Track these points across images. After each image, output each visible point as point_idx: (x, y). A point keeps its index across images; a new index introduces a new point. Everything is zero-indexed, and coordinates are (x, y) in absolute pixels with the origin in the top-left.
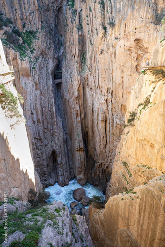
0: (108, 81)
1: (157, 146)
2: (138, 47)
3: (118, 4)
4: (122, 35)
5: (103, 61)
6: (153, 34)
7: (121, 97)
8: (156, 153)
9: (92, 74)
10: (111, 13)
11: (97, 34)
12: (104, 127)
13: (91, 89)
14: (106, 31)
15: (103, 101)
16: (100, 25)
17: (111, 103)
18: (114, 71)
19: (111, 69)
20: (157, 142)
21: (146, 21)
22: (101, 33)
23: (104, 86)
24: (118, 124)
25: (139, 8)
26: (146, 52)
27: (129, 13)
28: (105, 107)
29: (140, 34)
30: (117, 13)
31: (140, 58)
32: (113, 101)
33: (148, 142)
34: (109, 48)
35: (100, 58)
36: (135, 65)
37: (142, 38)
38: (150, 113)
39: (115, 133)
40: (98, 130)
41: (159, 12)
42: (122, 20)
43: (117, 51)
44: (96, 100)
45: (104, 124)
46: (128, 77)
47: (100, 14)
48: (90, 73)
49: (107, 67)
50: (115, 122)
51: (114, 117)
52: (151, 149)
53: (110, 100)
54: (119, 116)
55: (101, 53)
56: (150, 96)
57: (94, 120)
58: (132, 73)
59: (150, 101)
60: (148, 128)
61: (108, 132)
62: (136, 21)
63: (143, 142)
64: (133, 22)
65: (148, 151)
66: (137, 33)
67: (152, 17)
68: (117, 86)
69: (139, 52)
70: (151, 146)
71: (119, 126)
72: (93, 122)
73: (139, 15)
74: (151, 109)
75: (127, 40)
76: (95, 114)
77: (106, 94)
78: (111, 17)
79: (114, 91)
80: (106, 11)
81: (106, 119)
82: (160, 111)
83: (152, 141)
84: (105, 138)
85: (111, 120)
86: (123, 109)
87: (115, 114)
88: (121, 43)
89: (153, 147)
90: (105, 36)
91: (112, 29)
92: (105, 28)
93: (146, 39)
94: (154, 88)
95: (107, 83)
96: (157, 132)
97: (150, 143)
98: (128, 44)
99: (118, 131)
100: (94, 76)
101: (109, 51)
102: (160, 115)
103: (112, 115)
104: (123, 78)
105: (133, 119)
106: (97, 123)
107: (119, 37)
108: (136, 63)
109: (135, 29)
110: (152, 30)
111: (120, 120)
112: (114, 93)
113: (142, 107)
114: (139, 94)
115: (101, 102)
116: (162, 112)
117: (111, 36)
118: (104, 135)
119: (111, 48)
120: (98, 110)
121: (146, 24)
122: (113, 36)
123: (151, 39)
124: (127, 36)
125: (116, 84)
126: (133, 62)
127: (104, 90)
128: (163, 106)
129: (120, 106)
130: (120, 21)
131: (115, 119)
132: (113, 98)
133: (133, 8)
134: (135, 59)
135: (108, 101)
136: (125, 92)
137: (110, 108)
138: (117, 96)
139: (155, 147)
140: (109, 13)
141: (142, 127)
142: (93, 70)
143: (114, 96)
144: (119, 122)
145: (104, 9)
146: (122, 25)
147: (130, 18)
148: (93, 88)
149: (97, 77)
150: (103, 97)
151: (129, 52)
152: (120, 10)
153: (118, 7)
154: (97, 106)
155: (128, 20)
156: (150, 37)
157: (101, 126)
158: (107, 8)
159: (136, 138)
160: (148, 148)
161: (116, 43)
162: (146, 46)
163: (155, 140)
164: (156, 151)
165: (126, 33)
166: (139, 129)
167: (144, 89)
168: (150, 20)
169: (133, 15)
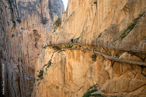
0: (18, 54)
1: (60, 87)
2: (35, 34)
3: (22, 11)
4: (26, 27)
5: (14, 41)
6: (43, 28)
7: (28, 63)
8: (61, 91)
9: (5, 50)
10: (18, 15)
11: (9, 25)
12: (18, 84)
13: (5, 60)
14: (15, 24)
15: (16, 67)
16: (11, 20)
17: (21, 68)
18: (22, 47)
19: (20, 46)
20: (60, 84)
21: (38, 22)
22: (12, 25)
23: (15, 57)
24: (28, 80)
25: (34, 15)
26: (40, 37)
27: (29, 17)
28: (17, 71)
29: (36, 28)
30: (22, 16)
31: (37, 40)
32: (23, 66)
33: (55, 86)
34: (18, 34)
35: (12, 40)
36: (34, 44)
37: (37, 30)
38: (53, 69)
39: (26, 87)
40: (13, 88)
41: (44, 19)
42: (25, 20)
43: (23, 36)
44: (10, 67)
45: (17, 83)
46: (31, 51)
47: (11, 14)
48: (3, 49)
49: (17, 45)
50: (26, 79)
51: (25, 76)
52: (57, 90)
53: (21, 66)
54: (28, 75)
55: (12, 36)
56: (51, 60)
57: (9, 81)
58: (33, 48)
59: (52, 63)
60: (53, 78)
61: (21, 87)
62: (33, 21)
63: (51, 87)
64: (31, 21)
65: (55, 91)
66: (34, 27)
67: (41, 21)
68: (25, 56)
69: (36, 37)
70: (57, 88)
71: (29, 81)
72: (8, 83)
73: (34, 18)
74: (53, 67)
75: (29, 30)
76: (10, 77)
77: (17, 62)
78: (18, 17)
79: (23, 59)
80: (14, 14)
81: (19, 78)
82: (59, 67)
83: (57, 84)
84: (19, 92)
85: (22, 79)
86: (30, 70)
87: (25, 74)
88: (26, 31)
89: (58, 88)
90: (14, 27)
91: (19, 24)
92: (14, 22)
93: (39, 31)
94: (53, 56)
95: (17, 55)
96: (59, 79)
97: (56, 86)
98: (29, 32)
99: (28, 85)
100: (7, 51)
101: (18, 36)
102: (59, 69)
103: (23, 75)
104: (28, 51)
105: (42, 75)
106: (12, 83)
107: (24, 28)
108: (35, 43)
109: (33, 25)
110: (42, 26)
111: (29, 77)
112: (23, 61)
113: (46, 67)
114: (43, 59)
115: (14, 68)
116: (60, 68)
117: (18, 27)
118: (18, 90)
119: (19, 34)
120: (12, 74)
121: (38, 23)
122: (20, 27)
123: (42, 31)
124: (29, 28)
125: (24, 55)
126: (33, 42)
127: (16, 59)
128: (60, 64)
129: (28, 68)
130: (24, 20)
131: (25, 78)
132: (23, 64)
133: (31, 15)
134: (34, 41)
135: (19, 67)
136: (30, 60)
137: (21, 71)
138: (25, 62)
139: (60, 88)
140: (17, 15)
141: (49, 78)
142: (6, 47)
143: (23, 62)
144: (28, 79)
145: (13, 12)
146: (25, 22)
147: (30, 19)
148: (7, 59)
149: (10, 52)
150: (15, 64)
151: (30, 37)
152: (24, 15)
153: (22, 13)
154: (11, 71)
155: (28, 20)
156: (41, 30)
157: (15, 84)
158: (15, 12)
159: (45, 86)
160: (55, 89)
161: (22, 31)
162: (39, 34)
163: (59, 84)
164: (60, 90)
165: (28, 26)
166: (47, 79)
167: (46, 57)
168: (40, 22)
169: (31, 18)
